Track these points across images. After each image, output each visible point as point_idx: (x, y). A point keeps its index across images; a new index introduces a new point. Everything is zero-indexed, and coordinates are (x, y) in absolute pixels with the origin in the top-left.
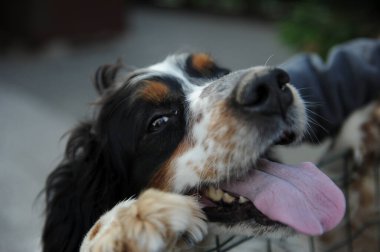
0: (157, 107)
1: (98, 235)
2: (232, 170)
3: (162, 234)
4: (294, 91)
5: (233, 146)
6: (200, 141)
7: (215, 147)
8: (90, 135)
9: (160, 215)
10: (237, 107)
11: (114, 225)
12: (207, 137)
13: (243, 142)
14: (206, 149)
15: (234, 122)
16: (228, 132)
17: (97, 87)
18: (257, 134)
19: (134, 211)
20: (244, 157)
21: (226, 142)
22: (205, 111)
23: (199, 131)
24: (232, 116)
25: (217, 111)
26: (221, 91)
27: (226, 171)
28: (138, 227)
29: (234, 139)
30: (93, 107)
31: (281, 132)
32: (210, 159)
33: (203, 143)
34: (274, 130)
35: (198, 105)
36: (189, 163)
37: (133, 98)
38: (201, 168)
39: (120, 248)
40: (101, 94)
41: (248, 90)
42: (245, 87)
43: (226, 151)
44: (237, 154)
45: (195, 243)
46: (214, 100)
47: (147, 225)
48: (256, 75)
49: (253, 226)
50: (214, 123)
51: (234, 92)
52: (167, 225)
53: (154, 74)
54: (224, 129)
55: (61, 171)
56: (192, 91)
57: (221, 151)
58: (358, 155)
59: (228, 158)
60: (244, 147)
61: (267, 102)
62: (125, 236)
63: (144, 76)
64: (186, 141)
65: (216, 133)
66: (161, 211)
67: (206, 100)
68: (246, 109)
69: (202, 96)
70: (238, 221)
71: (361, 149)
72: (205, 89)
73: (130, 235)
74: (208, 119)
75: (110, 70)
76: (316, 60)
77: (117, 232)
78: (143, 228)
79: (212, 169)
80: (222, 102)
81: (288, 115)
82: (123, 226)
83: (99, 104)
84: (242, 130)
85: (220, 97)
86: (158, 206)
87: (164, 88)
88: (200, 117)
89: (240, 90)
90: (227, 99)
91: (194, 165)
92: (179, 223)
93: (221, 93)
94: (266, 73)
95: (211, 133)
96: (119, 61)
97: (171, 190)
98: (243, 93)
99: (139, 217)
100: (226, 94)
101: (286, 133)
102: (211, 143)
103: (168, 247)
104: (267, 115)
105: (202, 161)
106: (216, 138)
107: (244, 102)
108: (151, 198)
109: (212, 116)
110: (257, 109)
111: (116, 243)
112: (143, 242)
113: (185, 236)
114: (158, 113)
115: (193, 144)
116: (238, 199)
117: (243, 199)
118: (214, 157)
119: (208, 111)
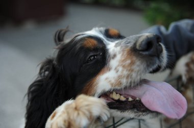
0: (91, 51)
1: (55, 118)
2: (131, 83)
3: (87, 117)
5: (132, 70)
6: (114, 68)
7: (123, 71)
8: (53, 65)
9: (87, 108)
10: (134, 51)
11: (63, 112)
12: (118, 66)
13: (138, 69)
14: (117, 72)
15: (134, 58)
16: (131, 63)
17: (56, 41)
18: (145, 66)
19: (74, 105)
20: (136, 77)
21: (129, 68)
22: (118, 53)
23: (113, 63)
24: (134, 55)
25: (125, 53)
26: (128, 43)
27: (127, 83)
28: (76, 113)
32: (120, 77)
33: (116, 69)
34: (153, 64)
35: (114, 50)
36: (107, 79)
37: (78, 46)
38: (113, 81)
39: (67, 124)
40: (57, 45)
41: (143, 43)
42: (142, 42)
43: (129, 73)
44: (134, 75)
45: (103, 121)
46: (123, 48)
47: (81, 113)
48: (147, 36)
49: (135, 112)
50: (123, 59)
51: (135, 44)
52: (90, 113)
53: (89, 35)
54: (129, 61)
56: (109, 44)
57: (126, 73)
59: (128, 77)
60: (138, 71)
61: (152, 50)
62: (69, 118)
63: (84, 36)
64: (106, 68)
65: (124, 64)
66: (87, 105)
67: (118, 48)
68: (141, 52)
69: (116, 46)
70: (128, 109)
72: (117, 43)
73: (72, 118)
74: (119, 57)
75: (63, 32)
76: (163, 29)
77: (65, 116)
78: (78, 114)
79: (120, 82)
80: (129, 48)
82: (68, 113)
84: (138, 63)
85: (127, 47)
86: (86, 103)
87: (95, 42)
88: (115, 56)
89: (138, 45)
90: (131, 47)
91: (109, 80)
92: (96, 111)
93: (128, 45)
95: (121, 64)
96: (68, 27)
97: (93, 95)
98: (140, 46)
99: (76, 109)
100: (130, 45)
102: (120, 69)
103: (90, 124)
104: (151, 56)
105: (114, 78)
106: (124, 66)
107: (141, 48)
108: (82, 99)
109: (123, 55)
110: (147, 53)
111: (65, 121)
112: (78, 120)
113: (99, 119)
114: (92, 54)
115: (109, 69)
116: (128, 99)
117: (130, 99)
118: (121, 76)
119: (120, 53)
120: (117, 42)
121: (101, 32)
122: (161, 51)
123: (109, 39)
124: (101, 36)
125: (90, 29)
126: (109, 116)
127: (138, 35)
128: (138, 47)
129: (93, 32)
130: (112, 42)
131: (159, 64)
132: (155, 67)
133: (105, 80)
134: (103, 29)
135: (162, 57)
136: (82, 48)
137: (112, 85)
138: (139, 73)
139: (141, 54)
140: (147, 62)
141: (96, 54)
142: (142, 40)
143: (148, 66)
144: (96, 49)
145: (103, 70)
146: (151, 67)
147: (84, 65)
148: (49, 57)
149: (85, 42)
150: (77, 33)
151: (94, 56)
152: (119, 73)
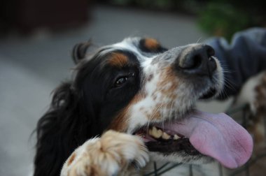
0: (119, 70)
1: (74, 162)
2: (173, 113)
3: (117, 161)
4: (217, 61)
5: (174, 97)
6: (150, 94)
7: (162, 97)
8: (70, 91)
9: (117, 148)
10: (177, 70)
11: (85, 155)
12: (156, 90)
13: (182, 94)
14: (155, 99)
15: (177, 80)
16: (172, 87)
17: (74, 58)
18: (192, 89)
19: (99, 145)
21: (170, 93)
22: (155, 73)
23: (150, 87)
24: (176, 75)
25: (165, 72)
26: (168, 59)
27: (169, 114)
28: (101, 156)
29: (177, 91)
31: (209, 88)
32: (158, 106)
33: (153, 94)
34: (204, 86)
35: (150, 69)
36: (141, 109)
37: (103, 64)
38: (150, 112)
39: (89, 171)
40: (76, 63)
41: (188, 57)
42: (186, 56)
43: (170, 100)
44: (177, 102)
45: (140, 167)
46: (162, 65)
47: (108, 155)
48: (193, 48)
49: (183, 156)
50: (162, 81)
51: (177, 60)
52: (122, 155)
53: (117, 48)
54: (169, 84)
55: (48, 116)
56: (144, 61)
57: (166, 100)
58: (253, 108)
59: (170, 105)
60: (183, 97)
61: (201, 67)
62: (92, 163)
63: (110, 50)
64: (140, 94)
65: (163, 88)
66: (117, 145)
67: (156, 66)
68: (186, 71)
69: (153, 63)
70: (173, 152)
71: (255, 104)
72: (155, 59)
73: (96, 162)
74: (157, 78)
77: (87, 160)
78: (105, 157)
79: (159, 112)
80: (169, 65)
81: (214, 77)
82: (91, 156)
83: (77, 69)
84: (182, 86)
85: (167, 63)
86: (115, 142)
87: (125, 58)
88: (151, 76)
89: (181, 60)
90: (173, 64)
91: (145, 110)
92: (130, 154)
93: (168, 61)
94: (200, 47)
95: (159, 87)
97: (126, 132)
98: (184, 60)
99: (102, 150)
100: (171, 61)
101: (211, 89)
102: (159, 94)
103: (122, 171)
104: (200, 75)
105: (151, 107)
106: (163, 91)
107: (185, 65)
108: (110, 137)
109: (161, 75)
111: (86, 167)
112: (105, 166)
113: (133, 163)
114: (121, 74)
115: (145, 96)
116: (173, 136)
117: (176, 137)
118: (160, 104)
119: (157, 73)
120: (155, 57)
121: (134, 44)
122: (215, 67)
123: (144, 53)
124: (135, 50)
125: (120, 40)
126: (148, 160)
127: (183, 47)
128: (181, 64)
129: (124, 45)
130: (148, 57)
131: (212, 87)
132: (207, 90)
133: (140, 111)
134: (137, 39)
135: (216, 76)
136: (108, 66)
137: (148, 116)
138: (184, 100)
139: (186, 74)
140: (194, 85)
141: (126, 74)
142: (186, 54)
143: (196, 89)
144: (125, 68)
145: (136, 97)
146: (200, 91)
147: (111, 91)
148: (64, 81)
149: (111, 59)
150: (102, 46)
151: (124, 77)
152: (158, 101)
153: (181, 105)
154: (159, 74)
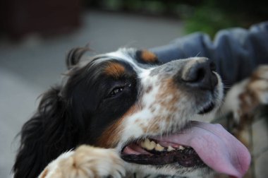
0: (116, 80)
1: (46, 177)
2: (172, 127)
5: (174, 109)
6: (148, 105)
7: (161, 110)
10: (178, 81)
12: (155, 102)
13: (183, 107)
14: (153, 111)
15: (178, 92)
16: (173, 99)
17: (68, 63)
18: (194, 103)
20: (180, 119)
21: (171, 106)
22: (154, 85)
23: (148, 99)
24: (178, 88)
25: (166, 84)
26: (169, 71)
27: (167, 126)
29: (178, 104)
30: (63, 76)
31: (210, 102)
32: (157, 119)
33: (151, 107)
34: (206, 100)
35: (148, 81)
36: (137, 121)
37: (97, 73)
38: (146, 124)
40: (69, 69)
41: (192, 70)
42: (189, 70)
43: (170, 113)
44: (177, 116)
46: (163, 77)
48: (197, 61)
50: (162, 93)
51: (180, 72)
54: (170, 97)
56: (142, 72)
57: (165, 112)
59: (169, 118)
60: (183, 111)
61: (203, 80)
63: (105, 59)
64: (137, 105)
65: (163, 100)
67: (155, 78)
68: (188, 84)
69: (152, 74)
70: (166, 164)
72: (153, 71)
74: (156, 90)
75: (79, 51)
78: (77, 174)
79: (156, 125)
80: (171, 77)
81: (215, 92)
84: (184, 98)
85: (168, 75)
87: (122, 68)
88: (150, 88)
89: (184, 73)
90: (175, 76)
91: (141, 122)
93: (171, 73)
95: (159, 100)
96: (87, 46)
98: (187, 74)
102: (158, 107)
104: (203, 89)
105: (148, 120)
106: (163, 104)
107: (188, 79)
109: (161, 87)
110: (196, 85)
114: (117, 85)
115: (142, 108)
116: (166, 148)
117: (170, 149)
118: (160, 117)
119: (157, 85)
120: (152, 69)
121: (130, 54)
122: (216, 83)
123: (141, 65)
124: (131, 61)
125: (114, 50)
127: (184, 60)
128: (184, 77)
129: (119, 54)
130: (145, 68)
131: (213, 102)
132: (207, 104)
133: (134, 124)
134: (133, 50)
135: (217, 91)
136: (102, 76)
137: (145, 130)
138: (185, 113)
139: (188, 87)
140: (196, 97)
141: (123, 85)
142: (190, 67)
143: (198, 103)
144: (122, 78)
145: (132, 108)
146: (201, 105)
147: (104, 101)
149: (108, 68)
150: (98, 54)
151: (119, 88)
152: (156, 113)
153: (181, 118)
154: (159, 86)
